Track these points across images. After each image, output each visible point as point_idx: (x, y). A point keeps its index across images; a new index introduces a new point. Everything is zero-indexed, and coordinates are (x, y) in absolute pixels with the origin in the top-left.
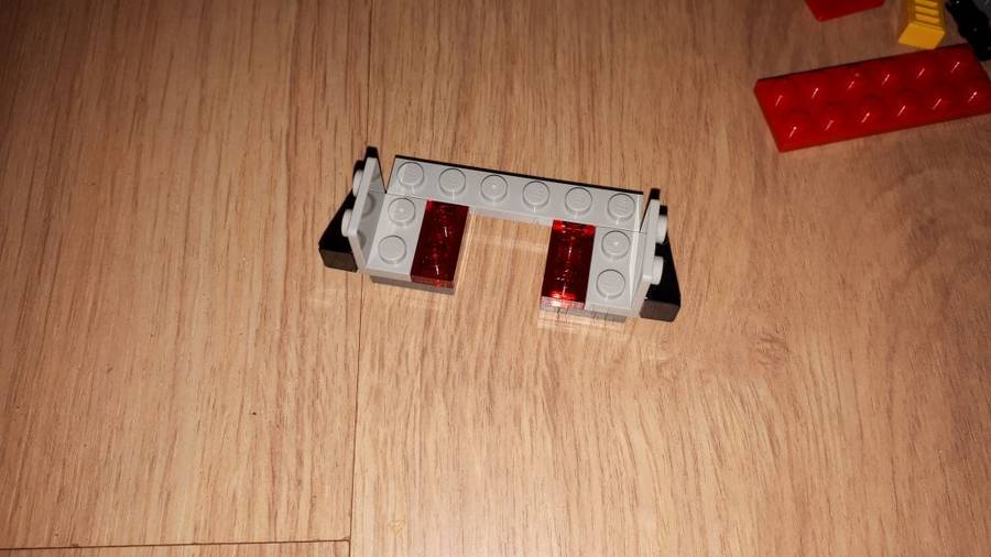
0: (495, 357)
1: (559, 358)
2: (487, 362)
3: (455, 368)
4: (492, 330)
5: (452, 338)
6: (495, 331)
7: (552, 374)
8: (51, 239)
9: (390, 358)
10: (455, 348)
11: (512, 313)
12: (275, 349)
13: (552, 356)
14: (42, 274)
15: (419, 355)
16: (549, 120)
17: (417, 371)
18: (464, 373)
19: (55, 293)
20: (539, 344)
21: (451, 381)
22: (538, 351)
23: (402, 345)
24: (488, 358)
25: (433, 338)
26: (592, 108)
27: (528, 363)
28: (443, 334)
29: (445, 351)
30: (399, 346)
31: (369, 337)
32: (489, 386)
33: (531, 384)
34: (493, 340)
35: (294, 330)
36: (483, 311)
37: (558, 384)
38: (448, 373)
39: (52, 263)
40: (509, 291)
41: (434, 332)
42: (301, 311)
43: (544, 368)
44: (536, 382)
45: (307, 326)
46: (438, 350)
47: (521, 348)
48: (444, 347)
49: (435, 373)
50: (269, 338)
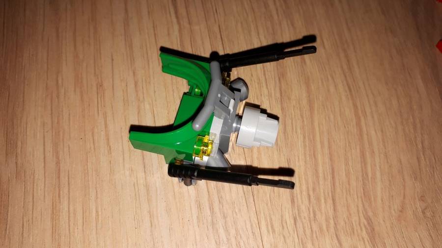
0: (335, 217)
1: (370, 214)
2: (332, 222)
3: (315, 228)
4: (330, 201)
5: (309, 209)
6: (331, 202)
7: (369, 223)
8: (62, 175)
9: (277, 225)
10: (312, 215)
11: (338, 190)
12: (210, 228)
13: (366, 213)
14: (61, 197)
15: (293, 222)
16: (329, 77)
17: (294, 231)
18: (321, 229)
19: (71, 208)
20: (358, 206)
21: (314, 236)
22: (358, 211)
23: (282, 217)
24: (332, 218)
25: (298, 210)
26: (350, 69)
27: (355, 219)
28: (303, 208)
29: (307, 218)
30: (280, 218)
31: (262, 214)
32: (336, 235)
33: (359, 231)
34: (332, 208)
35: (218, 215)
36: (322, 191)
37: (374, 229)
38: (312, 231)
39: (66, 191)
40: (333, 178)
41: (297, 206)
42: (220, 202)
43: (363, 220)
44: (361, 230)
45: (225, 211)
46: (303, 217)
47: (348, 210)
48: (306, 215)
49: (304, 231)
50: (205, 221)
